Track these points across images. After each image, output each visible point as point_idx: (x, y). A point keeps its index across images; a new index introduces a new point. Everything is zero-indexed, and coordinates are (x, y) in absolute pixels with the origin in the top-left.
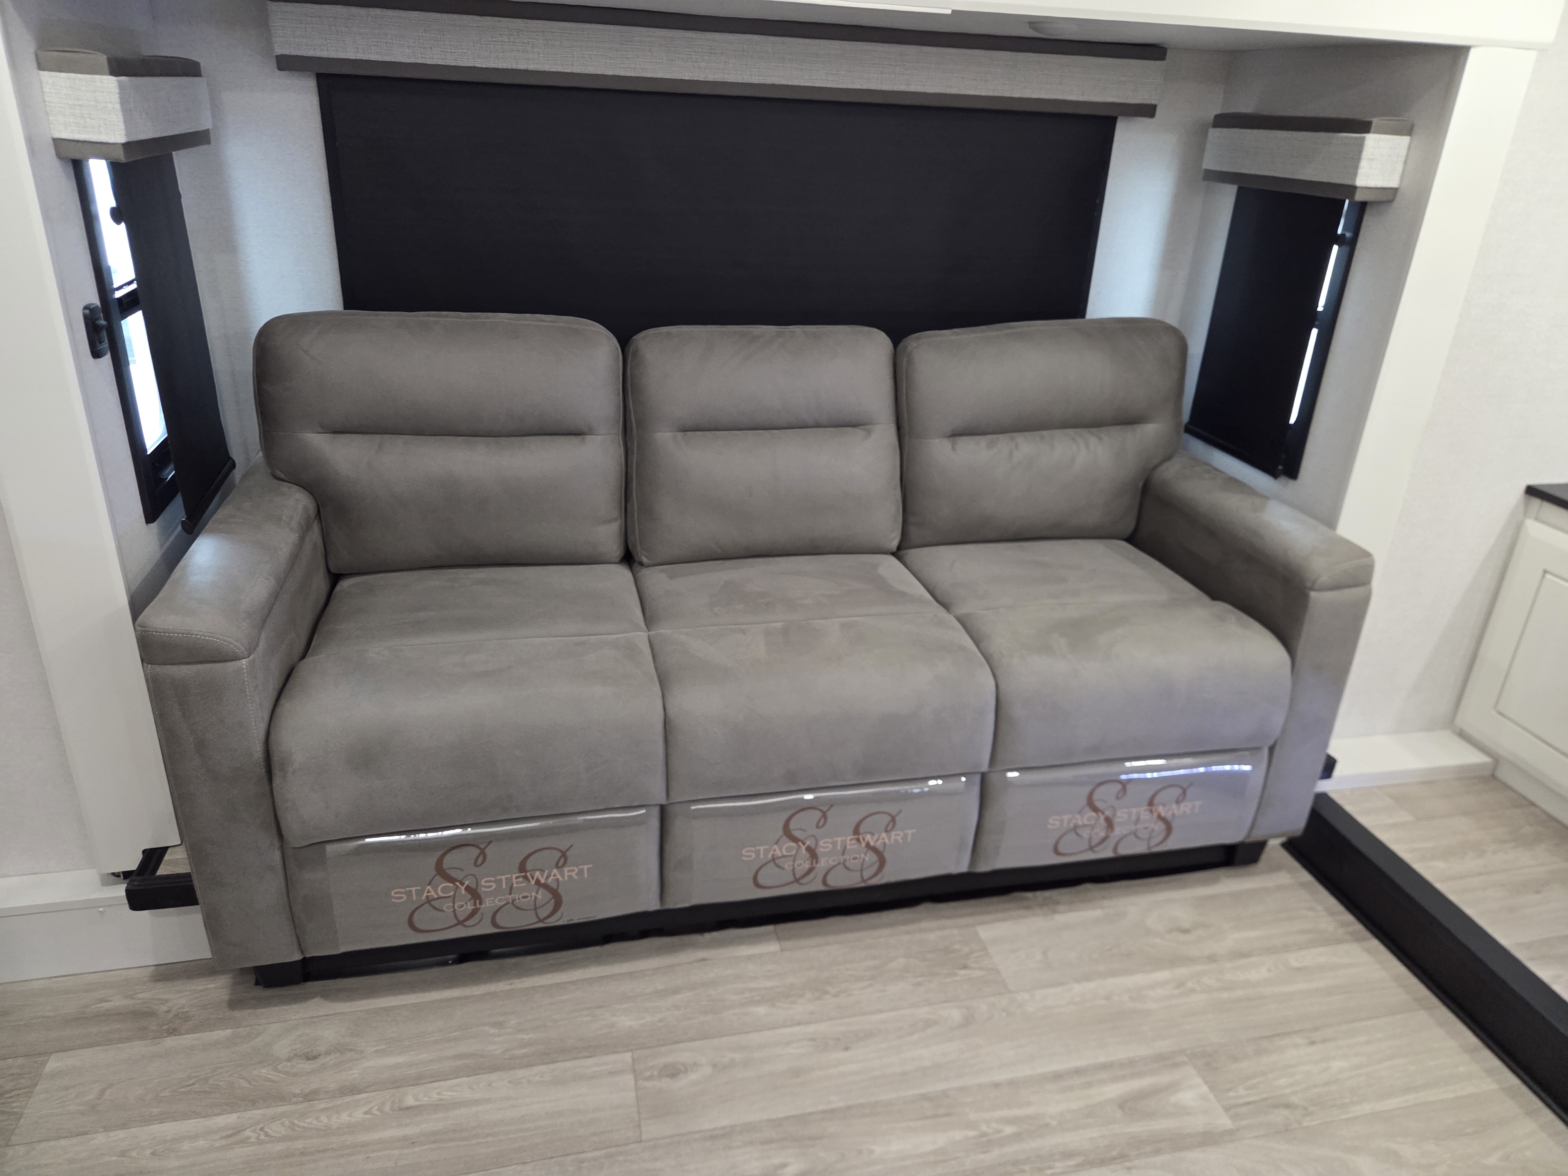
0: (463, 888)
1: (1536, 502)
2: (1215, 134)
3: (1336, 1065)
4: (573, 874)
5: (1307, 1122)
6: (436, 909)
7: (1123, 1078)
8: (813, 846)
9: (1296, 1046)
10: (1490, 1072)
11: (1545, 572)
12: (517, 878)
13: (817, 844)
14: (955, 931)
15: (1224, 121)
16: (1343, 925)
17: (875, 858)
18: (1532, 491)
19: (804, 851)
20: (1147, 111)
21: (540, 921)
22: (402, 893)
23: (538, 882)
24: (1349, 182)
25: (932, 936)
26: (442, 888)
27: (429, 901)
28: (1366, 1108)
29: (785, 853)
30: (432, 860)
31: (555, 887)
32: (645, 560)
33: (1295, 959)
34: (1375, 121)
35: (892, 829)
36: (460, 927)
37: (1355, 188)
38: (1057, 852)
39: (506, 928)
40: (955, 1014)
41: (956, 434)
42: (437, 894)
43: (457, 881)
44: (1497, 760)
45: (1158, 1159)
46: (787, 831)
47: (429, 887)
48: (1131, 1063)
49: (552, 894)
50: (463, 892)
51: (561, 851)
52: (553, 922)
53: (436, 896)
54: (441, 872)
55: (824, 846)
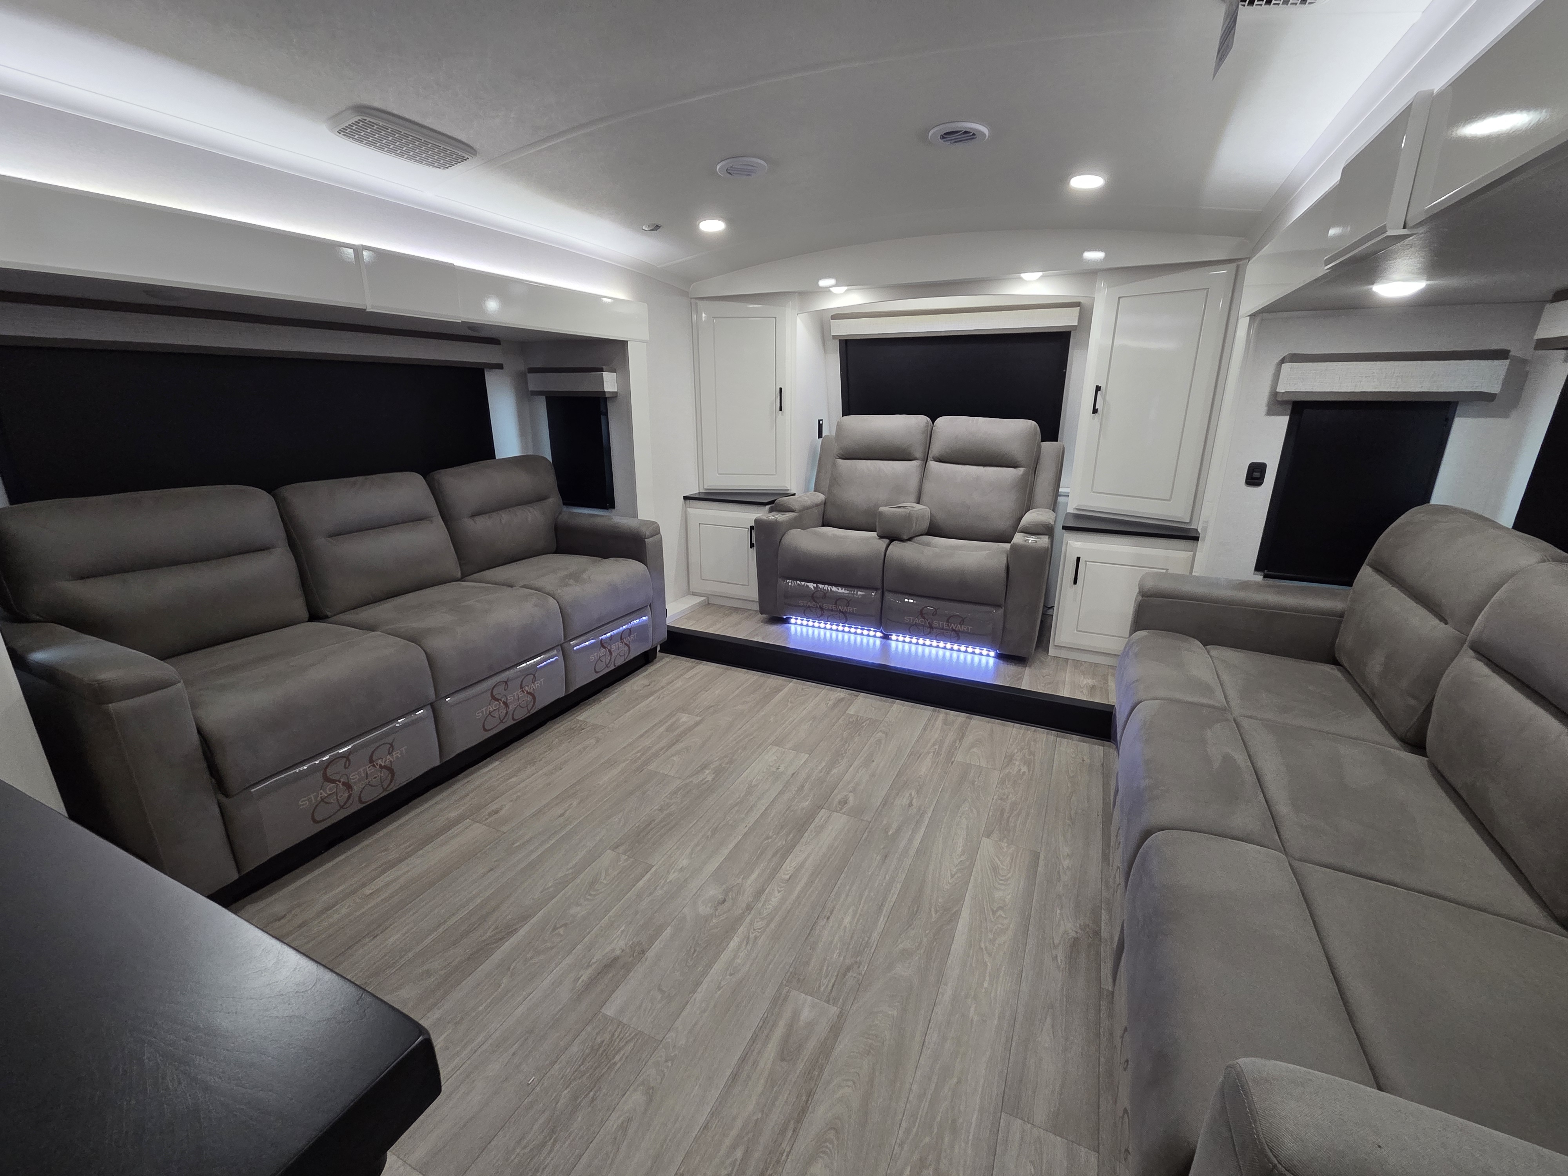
0: (340, 784)
1: (688, 501)
2: (529, 375)
3: (717, 692)
4: (398, 755)
5: (719, 707)
6: (328, 803)
7: (662, 726)
8: (505, 701)
9: (703, 694)
10: (754, 675)
11: (700, 524)
12: (369, 767)
13: (507, 699)
14: (569, 723)
15: (532, 370)
16: (692, 662)
17: (531, 697)
18: (685, 498)
19: (502, 705)
20: (500, 366)
21: (385, 790)
22: (305, 801)
23: (381, 766)
24: (602, 390)
25: (562, 728)
26: (329, 788)
27: (322, 800)
28: (731, 697)
29: (495, 708)
30: (319, 776)
31: (390, 766)
32: (329, 614)
33: (687, 676)
34: (604, 367)
35: (535, 681)
36: (342, 810)
37: (605, 392)
38: (596, 672)
39: (367, 802)
40: (593, 741)
41: (473, 516)
42: (327, 793)
43: (337, 781)
44: (707, 596)
45: (688, 735)
46: (493, 697)
47: (321, 791)
48: (661, 721)
49: (388, 770)
50: (341, 786)
51: (390, 744)
52: (393, 788)
53: (326, 795)
54: (327, 779)
55: (510, 699)
